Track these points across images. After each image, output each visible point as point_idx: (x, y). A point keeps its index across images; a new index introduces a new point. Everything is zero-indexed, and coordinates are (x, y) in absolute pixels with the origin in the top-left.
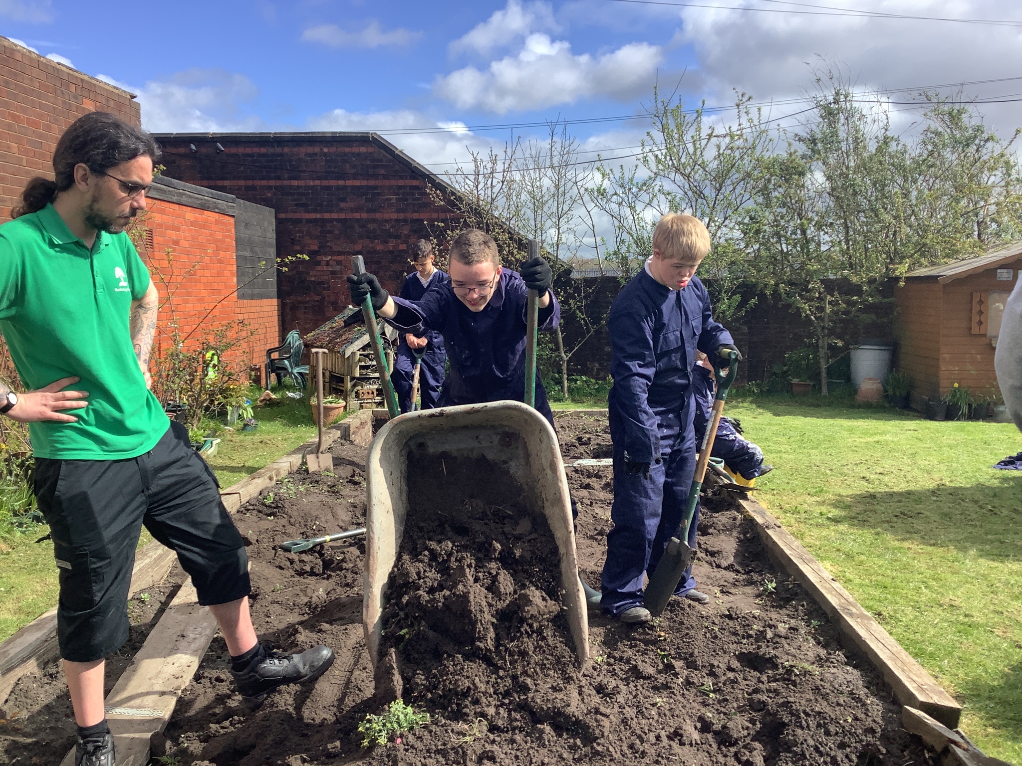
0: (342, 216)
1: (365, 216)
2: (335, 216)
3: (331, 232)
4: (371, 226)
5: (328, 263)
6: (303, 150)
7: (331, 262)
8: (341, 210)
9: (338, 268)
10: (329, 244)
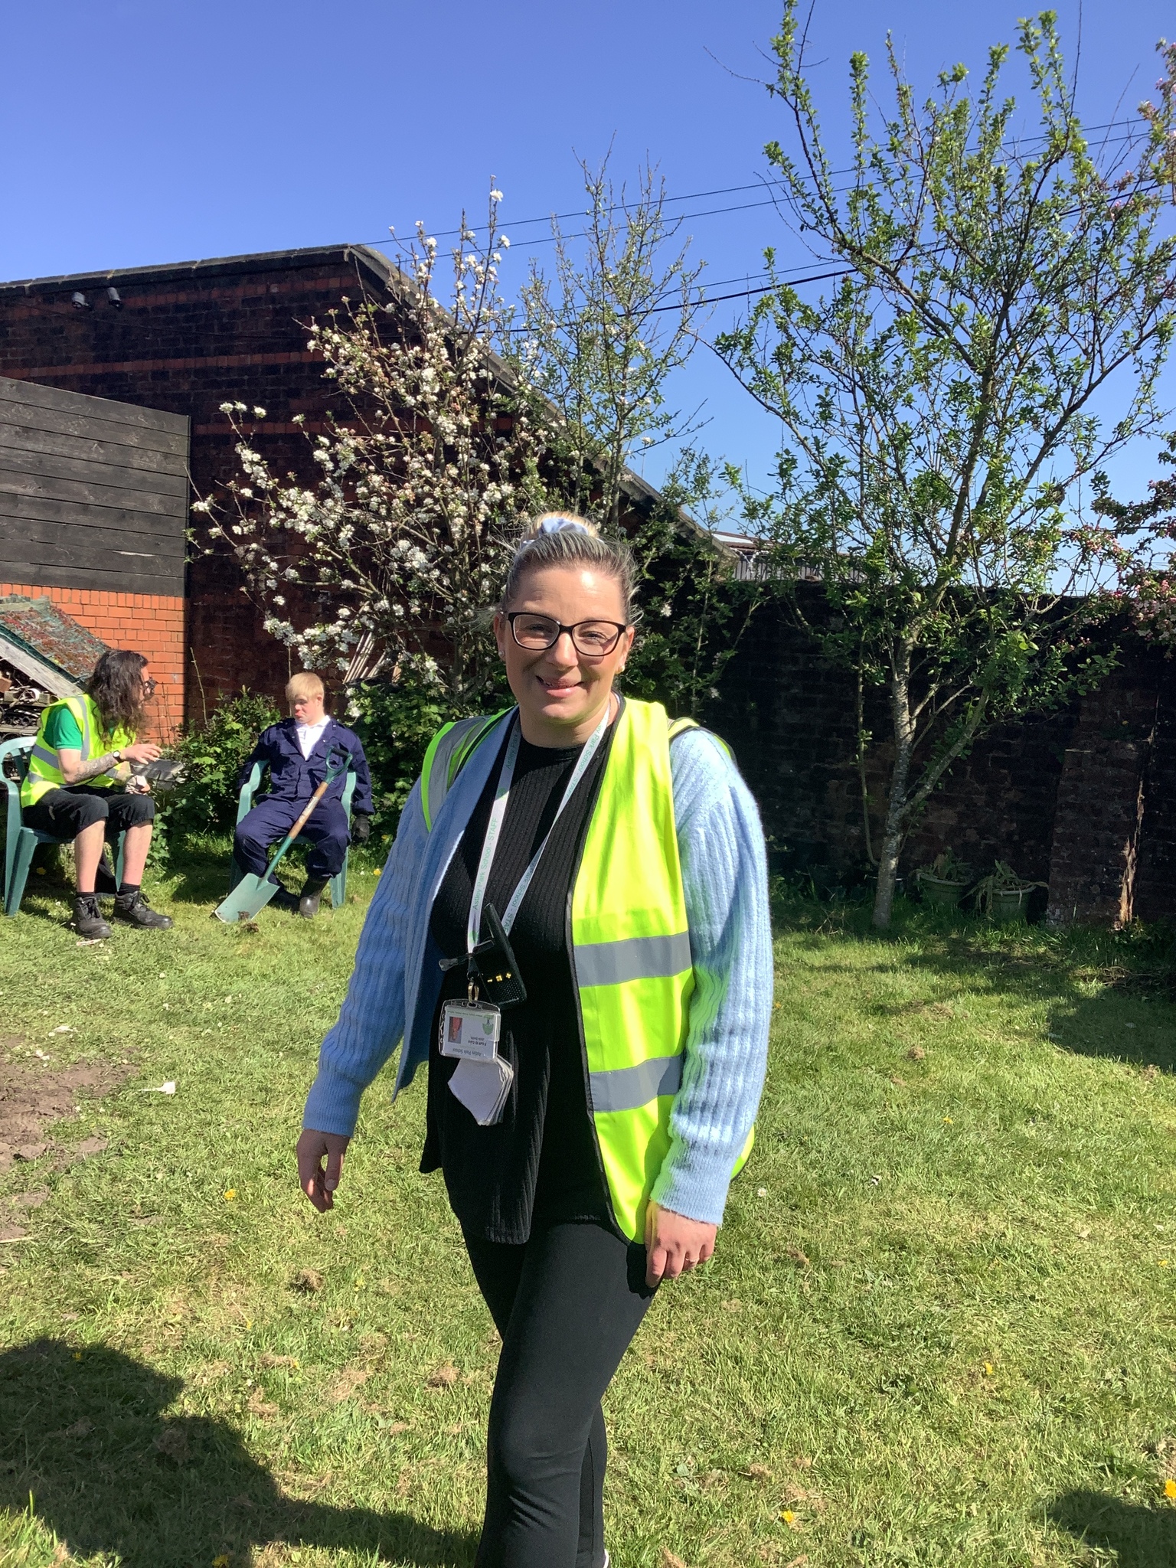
6: (242, 291)
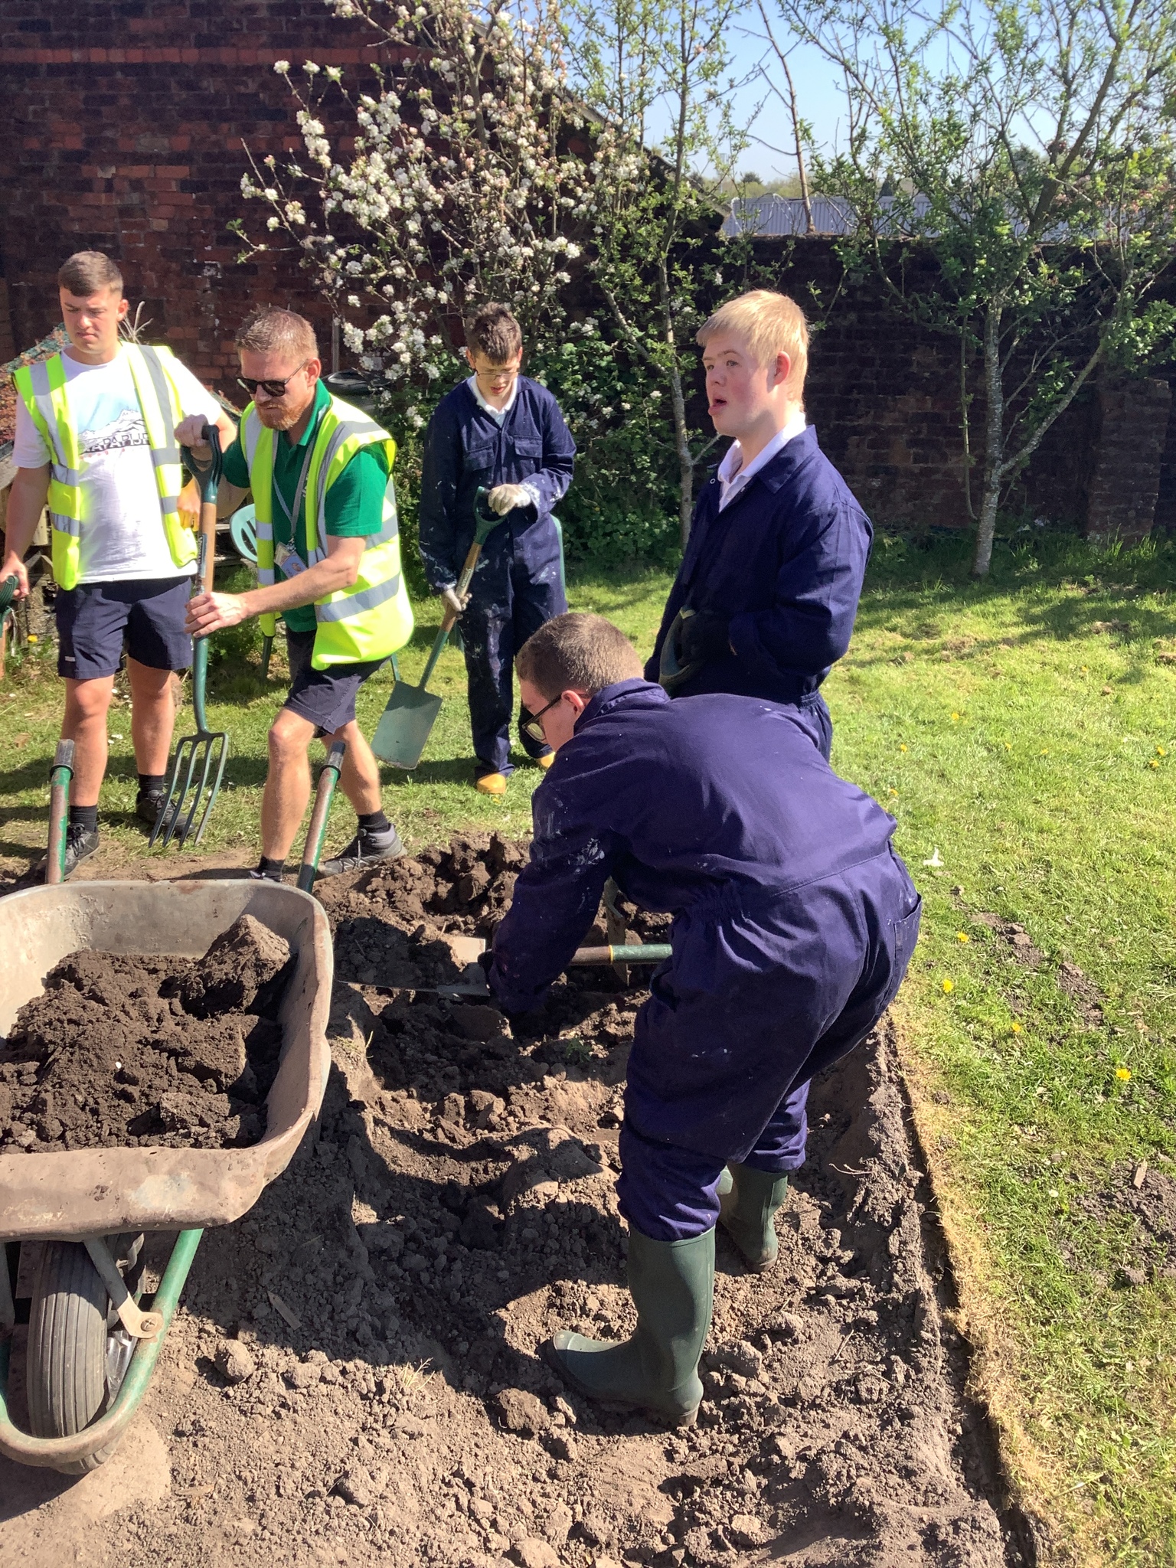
0: (136, 56)
1: (191, 55)
2: (117, 56)
3: (111, 100)
4: (210, 85)
5: (109, 185)
7: (116, 184)
8: (133, 40)
9: (135, 198)
10: (109, 133)
